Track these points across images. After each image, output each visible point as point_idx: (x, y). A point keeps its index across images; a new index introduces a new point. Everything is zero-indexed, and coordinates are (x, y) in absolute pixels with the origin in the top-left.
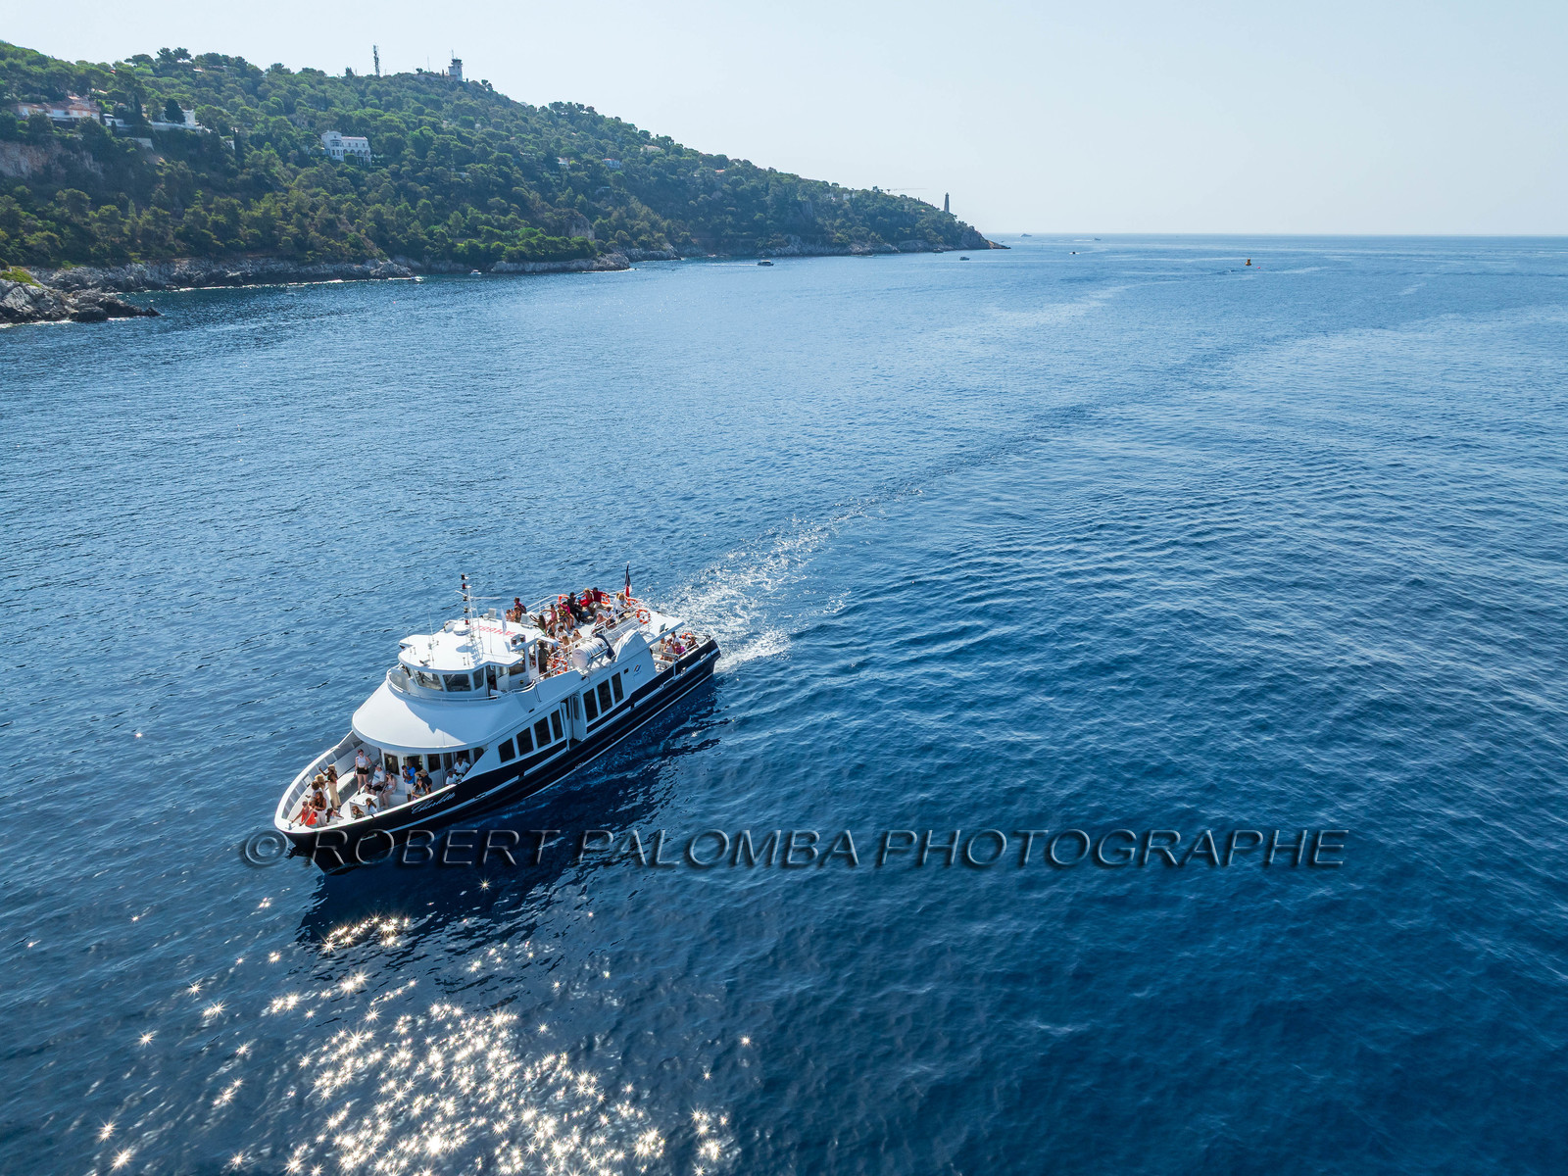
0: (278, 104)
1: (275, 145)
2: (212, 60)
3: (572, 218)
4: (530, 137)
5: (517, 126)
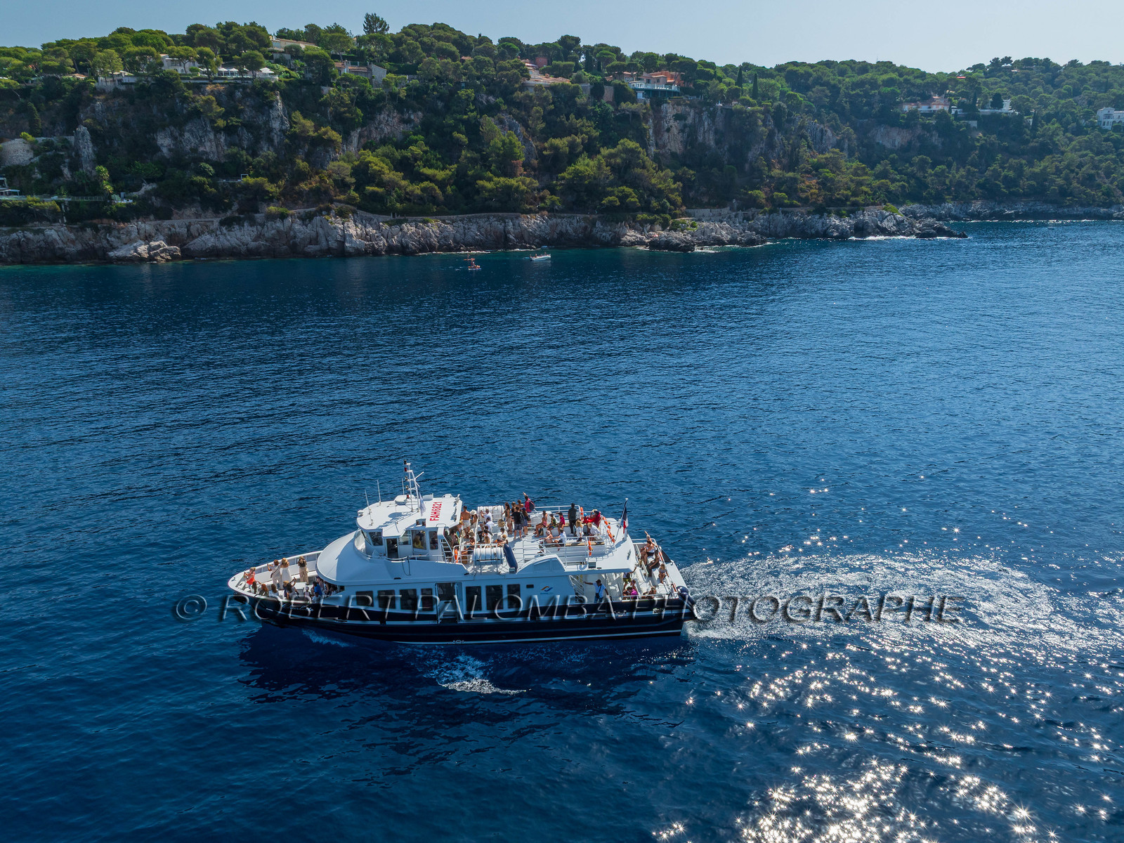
0: (1069, 90)
1: (1060, 120)
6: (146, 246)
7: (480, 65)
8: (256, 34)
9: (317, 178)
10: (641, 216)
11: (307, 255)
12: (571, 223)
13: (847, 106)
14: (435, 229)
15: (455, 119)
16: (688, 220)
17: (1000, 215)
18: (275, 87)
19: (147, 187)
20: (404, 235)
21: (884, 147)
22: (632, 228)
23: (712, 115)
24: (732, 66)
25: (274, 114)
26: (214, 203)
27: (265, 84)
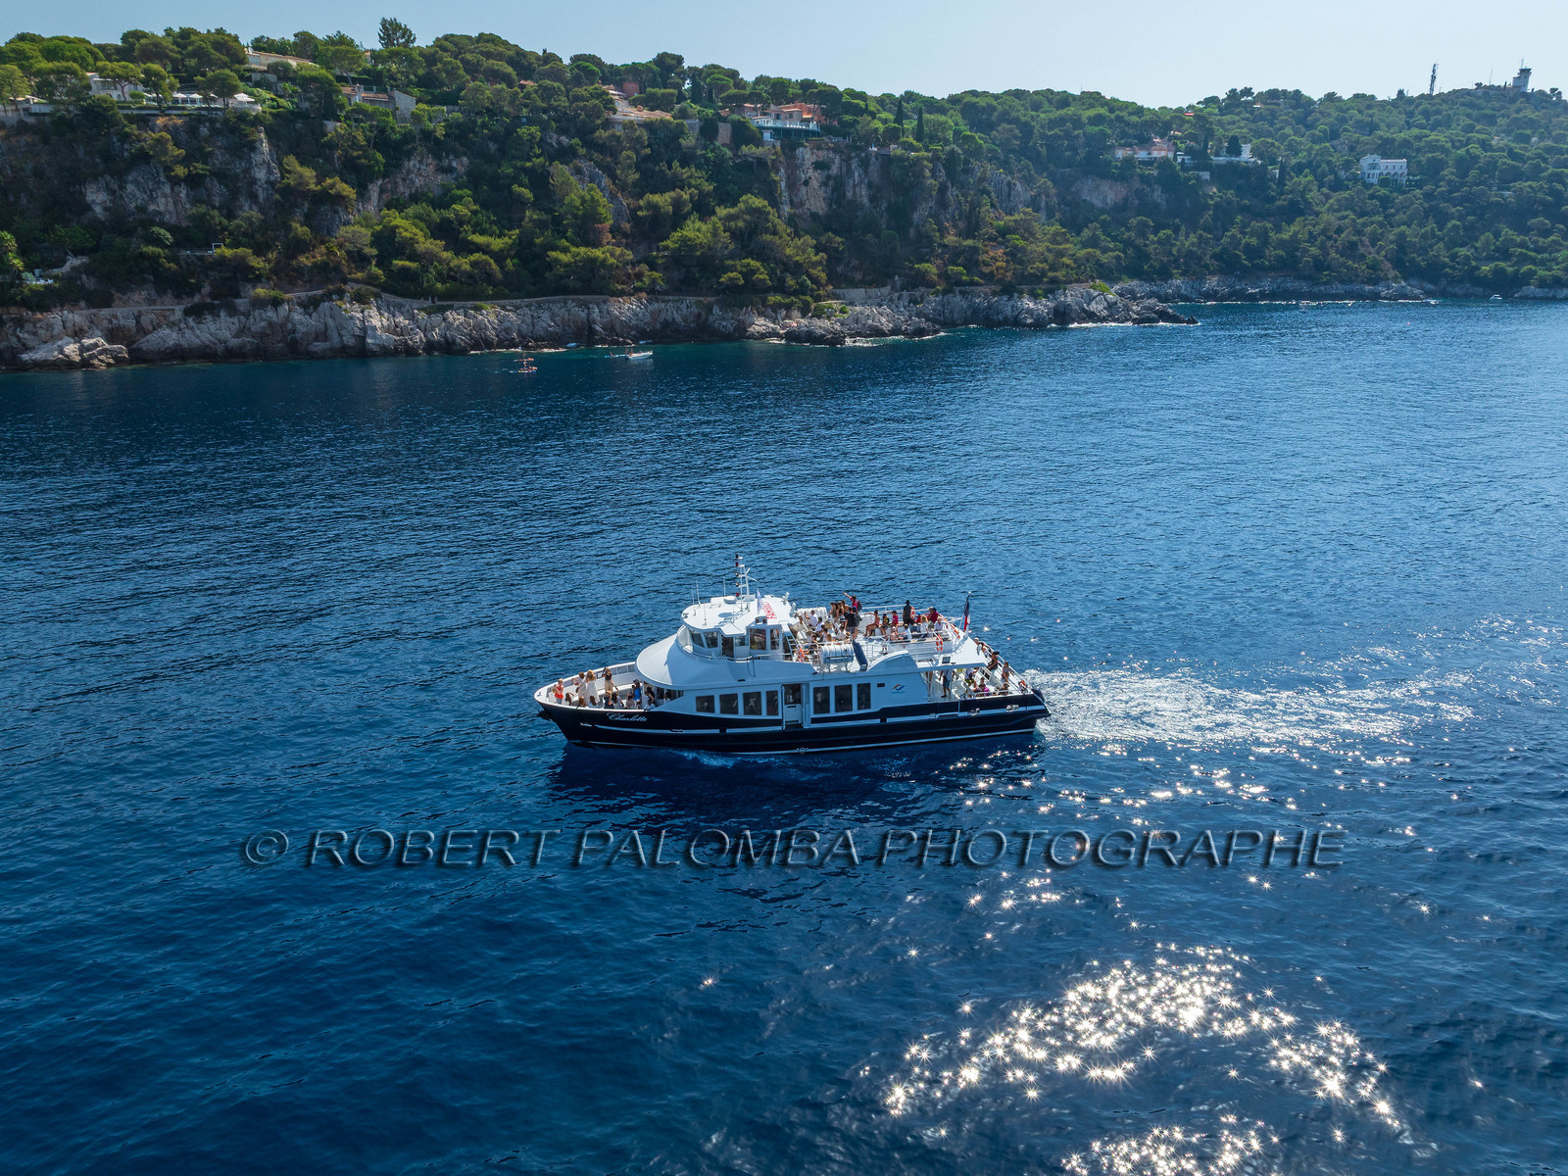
0: (1324, 132)
1: (1313, 172)
2: (1273, 94)
6: (77, 346)
7: (547, 93)
8: (224, 45)
9: (323, 249)
10: (773, 298)
11: (312, 356)
12: (678, 309)
13: (1044, 150)
14: (492, 318)
15: (515, 167)
16: (835, 304)
17: (1240, 295)
18: (257, 121)
19: (73, 262)
20: (449, 326)
21: (1093, 205)
22: (761, 314)
23: (865, 163)
24: (889, 96)
25: (257, 158)
26: (176, 285)
27: (242, 116)
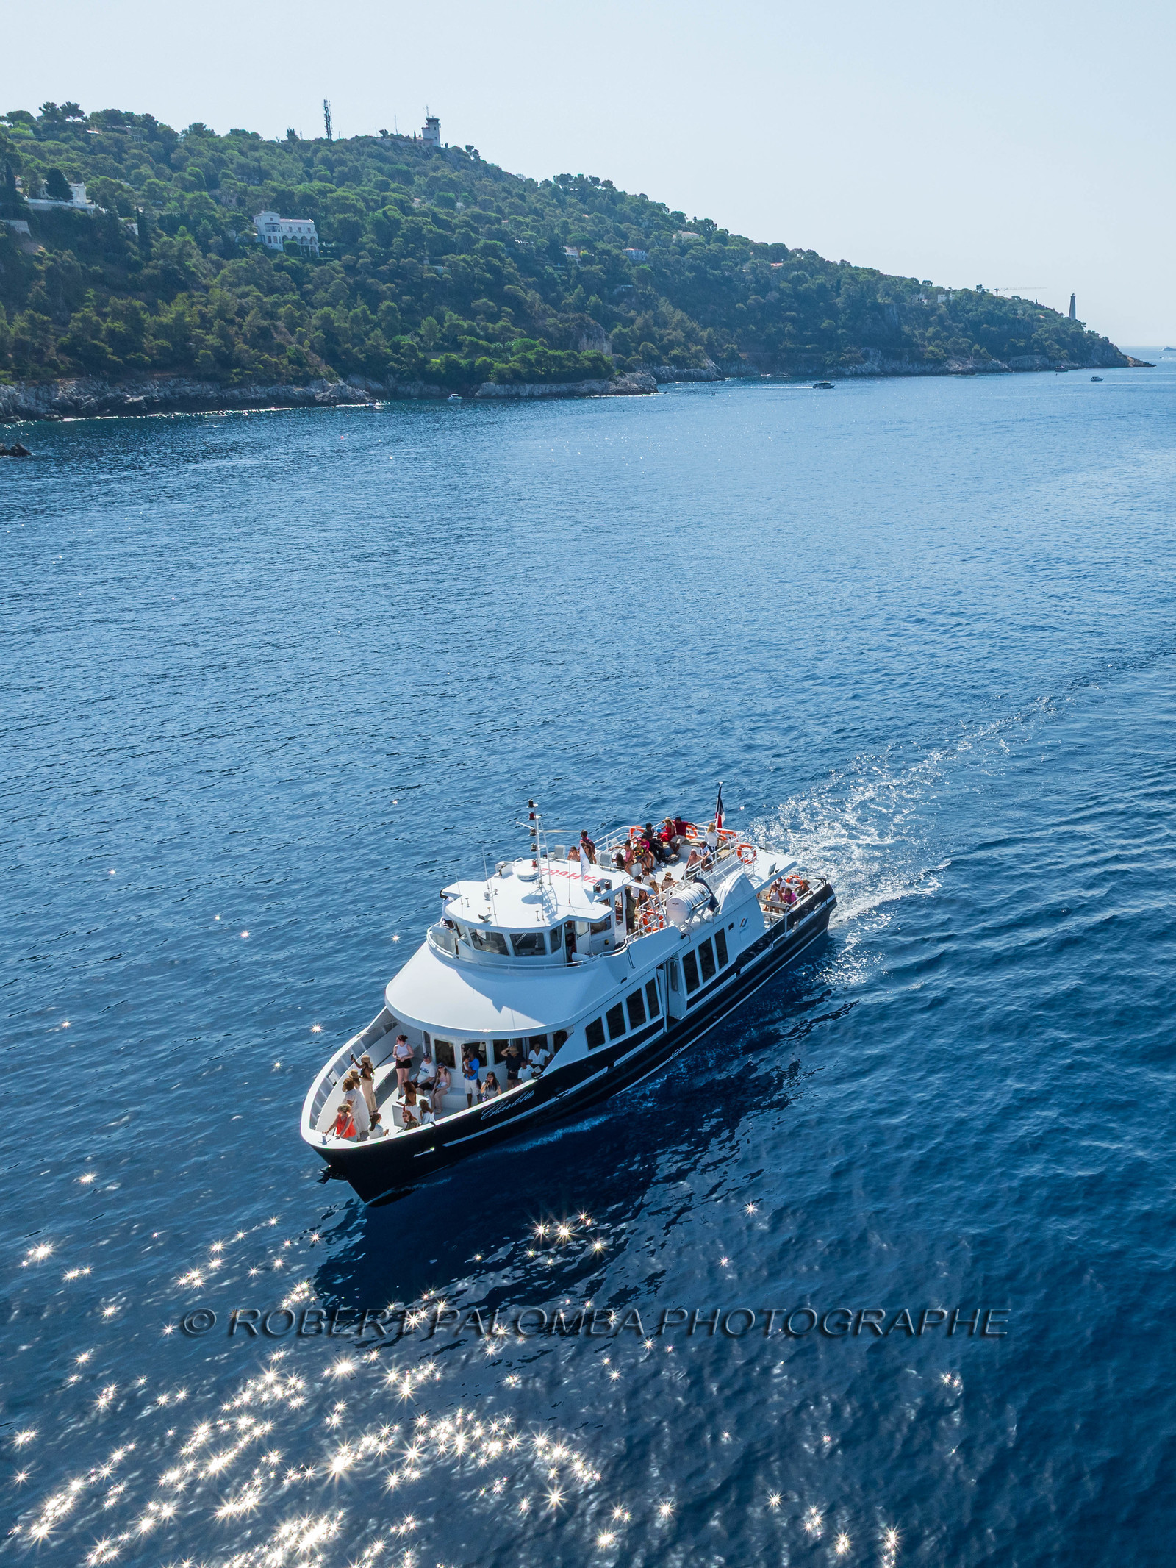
0: (197, 175)
1: (192, 228)
2: (112, 118)
3: (582, 326)
4: (527, 220)
5: (511, 205)
